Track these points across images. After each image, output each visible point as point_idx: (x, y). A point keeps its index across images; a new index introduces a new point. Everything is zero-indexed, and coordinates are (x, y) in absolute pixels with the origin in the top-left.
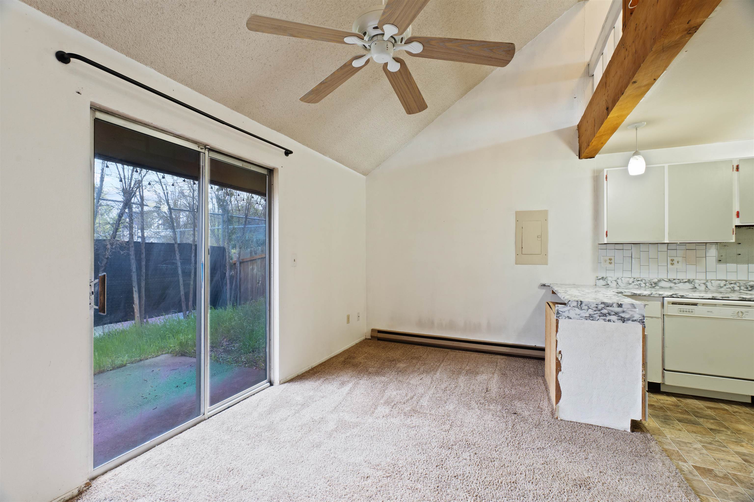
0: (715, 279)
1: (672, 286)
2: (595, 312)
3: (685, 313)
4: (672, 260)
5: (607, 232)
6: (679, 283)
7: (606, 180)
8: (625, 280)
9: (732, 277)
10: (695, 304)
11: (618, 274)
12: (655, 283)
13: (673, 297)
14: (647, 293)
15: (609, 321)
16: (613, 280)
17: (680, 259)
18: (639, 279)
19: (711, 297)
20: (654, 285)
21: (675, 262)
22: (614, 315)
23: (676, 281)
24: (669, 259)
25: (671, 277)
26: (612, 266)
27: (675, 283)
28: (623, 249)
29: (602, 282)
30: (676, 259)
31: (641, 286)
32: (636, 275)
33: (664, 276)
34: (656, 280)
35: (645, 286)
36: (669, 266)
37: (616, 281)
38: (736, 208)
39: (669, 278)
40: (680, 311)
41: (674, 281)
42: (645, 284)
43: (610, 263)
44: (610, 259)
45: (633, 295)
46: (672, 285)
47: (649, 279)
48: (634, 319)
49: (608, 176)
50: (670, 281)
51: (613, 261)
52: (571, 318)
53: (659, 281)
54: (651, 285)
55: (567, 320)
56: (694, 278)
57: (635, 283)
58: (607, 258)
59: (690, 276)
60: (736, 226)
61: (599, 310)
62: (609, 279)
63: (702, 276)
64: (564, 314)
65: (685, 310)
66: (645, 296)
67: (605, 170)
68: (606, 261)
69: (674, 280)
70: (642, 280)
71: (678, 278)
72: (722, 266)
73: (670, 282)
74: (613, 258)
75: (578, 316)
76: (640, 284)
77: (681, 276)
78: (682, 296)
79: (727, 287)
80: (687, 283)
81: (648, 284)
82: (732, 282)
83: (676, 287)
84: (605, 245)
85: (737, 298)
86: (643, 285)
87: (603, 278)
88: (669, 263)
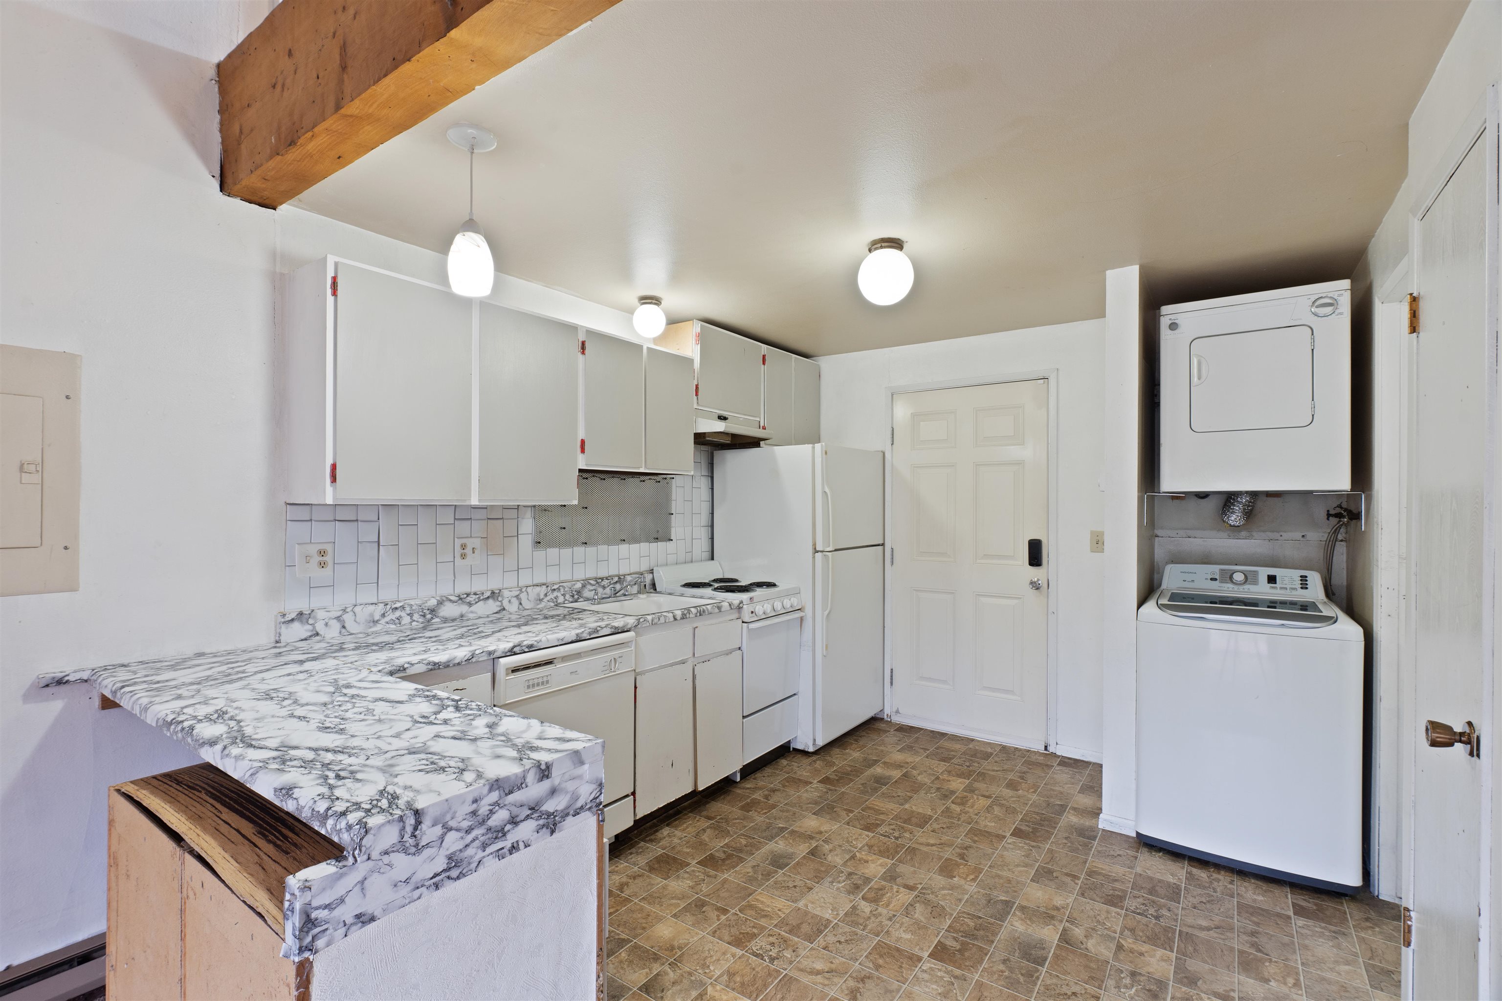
0: (531, 583)
1: (464, 613)
2: (470, 838)
3: (536, 688)
4: (463, 547)
5: (334, 467)
6: (476, 603)
7: (334, 293)
8: (363, 613)
9: (553, 577)
10: (549, 662)
11: (345, 598)
12: (432, 611)
13: (515, 654)
14: (461, 654)
15: (514, 848)
16: (330, 618)
17: (476, 542)
18: (398, 605)
19: (574, 638)
20: (429, 616)
21: (468, 551)
22: (528, 817)
23: (472, 598)
24: (458, 542)
25: (462, 587)
26: (328, 571)
27: (470, 604)
28: (357, 520)
29: (299, 630)
30: (470, 543)
31: (403, 623)
32: (387, 594)
33: (445, 590)
34: (433, 602)
35: (411, 622)
36: (458, 559)
37: (338, 618)
38: (581, 435)
39: (457, 592)
40: (528, 687)
41: (468, 599)
42: (411, 617)
43: (322, 565)
44: (322, 553)
46: (464, 609)
47: (419, 602)
48: (579, 804)
49: (340, 281)
50: (461, 599)
51: (328, 558)
52: (373, 919)
53: (440, 603)
54: (424, 616)
55: (359, 934)
56: (500, 586)
57: (387, 619)
58: (313, 549)
59: (494, 583)
60: (581, 471)
61: (483, 822)
62: (321, 614)
63: (510, 581)
64: (337, 912)
65: (536, 681)
67: (331, 260)
68: (307, 558)
69: (468, 595)
70: (403, 608)
71: (473, 590)
72: (540, 554)
73: (460, 602)
74: (329, 548)
75: (405, 890)
76: (399, 618)
77: (480, 585)
78: (531, 646)
79: (548, 598)
80: (490, 601)
81: (416, 617)
82: (555, 587)
83: (472, 612)
84: (308, 507)
85: (608, 631)
86: (406, 620)
87: (301, 614)
88: (458, 555)
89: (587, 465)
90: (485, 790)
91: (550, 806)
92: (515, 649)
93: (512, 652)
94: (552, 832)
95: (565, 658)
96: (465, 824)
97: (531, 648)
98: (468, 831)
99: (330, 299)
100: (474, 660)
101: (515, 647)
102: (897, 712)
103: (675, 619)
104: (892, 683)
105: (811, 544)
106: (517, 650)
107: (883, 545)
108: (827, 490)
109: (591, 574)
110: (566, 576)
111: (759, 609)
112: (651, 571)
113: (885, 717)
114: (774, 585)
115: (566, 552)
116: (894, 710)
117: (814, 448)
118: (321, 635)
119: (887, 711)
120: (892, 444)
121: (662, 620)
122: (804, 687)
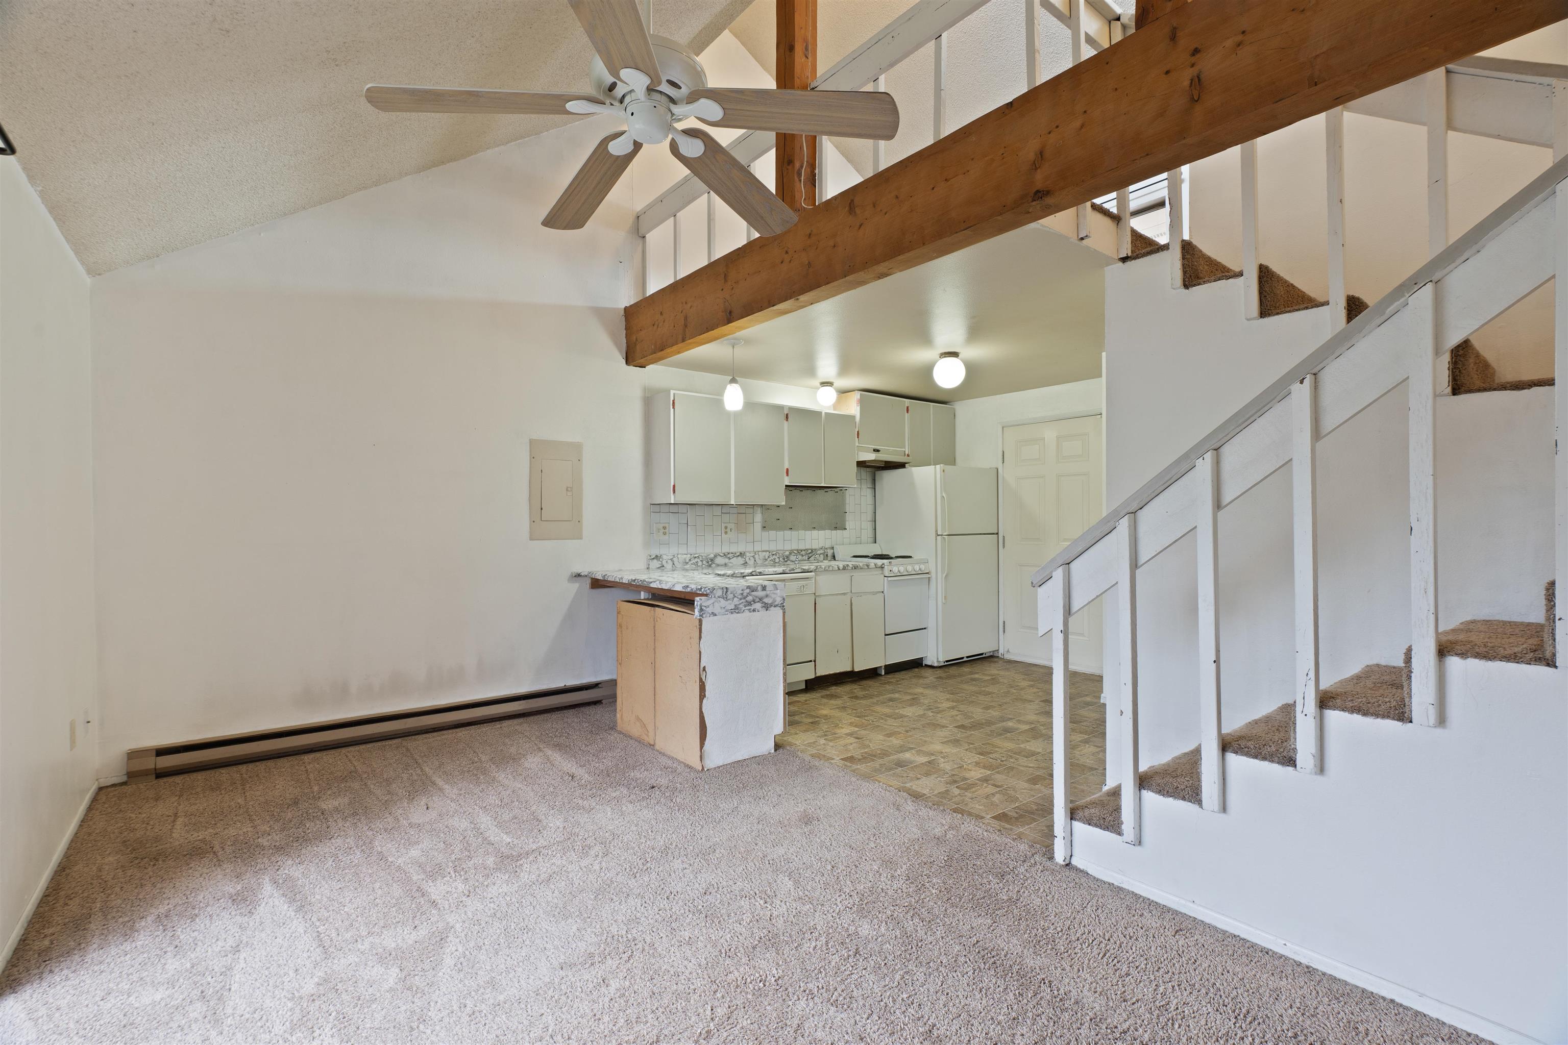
0: (760, 550)
2: (741, 601)
4: (726, 528)
5: (674, 486)
6: (733, 558)
7: (674, 407)
8: (682, 558)
9: (773, 547)
11: (673, 550)
12: (712, 560)
15: (754, 610)
16: (669, 559)
17: (732, 526)
18: (696, 556)
19: (782, 572)
20: (710, 563)
21: (728, 530)
22: (758, 602)
23: (730, 555)
24: (724, 525)
25: (726, 550)
26: (666, 537)
27: (729, 559)
28: (678, 513)
29: (656, 564)
30: (729, 526)
32: (692, 550)
33: (718, 550)
34: (712, 556)
36: (723, 534)
37: (672, 559)
38: (786, 466)
39: (723, 551)
41: (729, 556)
43: (665, 534)
44: (664, 528)
46: (727, 561)
47: (705, 555)
48: (776, 603)
49: (676, 402)
51: (667, 531)
52: (716, 615)
53: (715, 556)
55: (712, 618)
56: (744, 551)
58: (661, 526)
59: (741, 548)
60: (786, 486)
61: (745, 598)
62: (665, 557)
63: (749, 548)
64: (708, 609)
67: (672, 392)
68: (659, 529)
69: (728, 554)
70: (698, 557)
71: (731, 551)
72: (765, 534)
73: (725, 556)
74: (667, 525)
75: (724, 610)
76: (697, 562)
77: (734, 549)
78: (761, 573)
79: (770, 559)
80: (740, 558)
81: (704, 562)
82: (774, 553)
83: (730, 563)
84: (658, 506)
85: (800, 571)
86: (700, 563)
87: (657, 556)
88: (723, 532)
89: (790, 483)
90: (745, 588)
91: (766, 600)
94: (767, 610)
96: (740, 597)
98: (741, 599)
99: (672, 410)
102: (1008, 651)
103: (839, 569)
104: (1004, 632)
105: (934, 531)
106: (754, 573)
107: (997, 534)
108: (944, 495)
109: (794, 547)
110: (780, 547)
111: (895, 569)
112: (833, 548)
113: (1000, 655)
114: (910, 557)
115: (780, 533)
116: (1006, 650)
117: (935, 468)
119: (1001, 651)
120: (1003, 462)
121: (831, 568)
122: (931, 624)
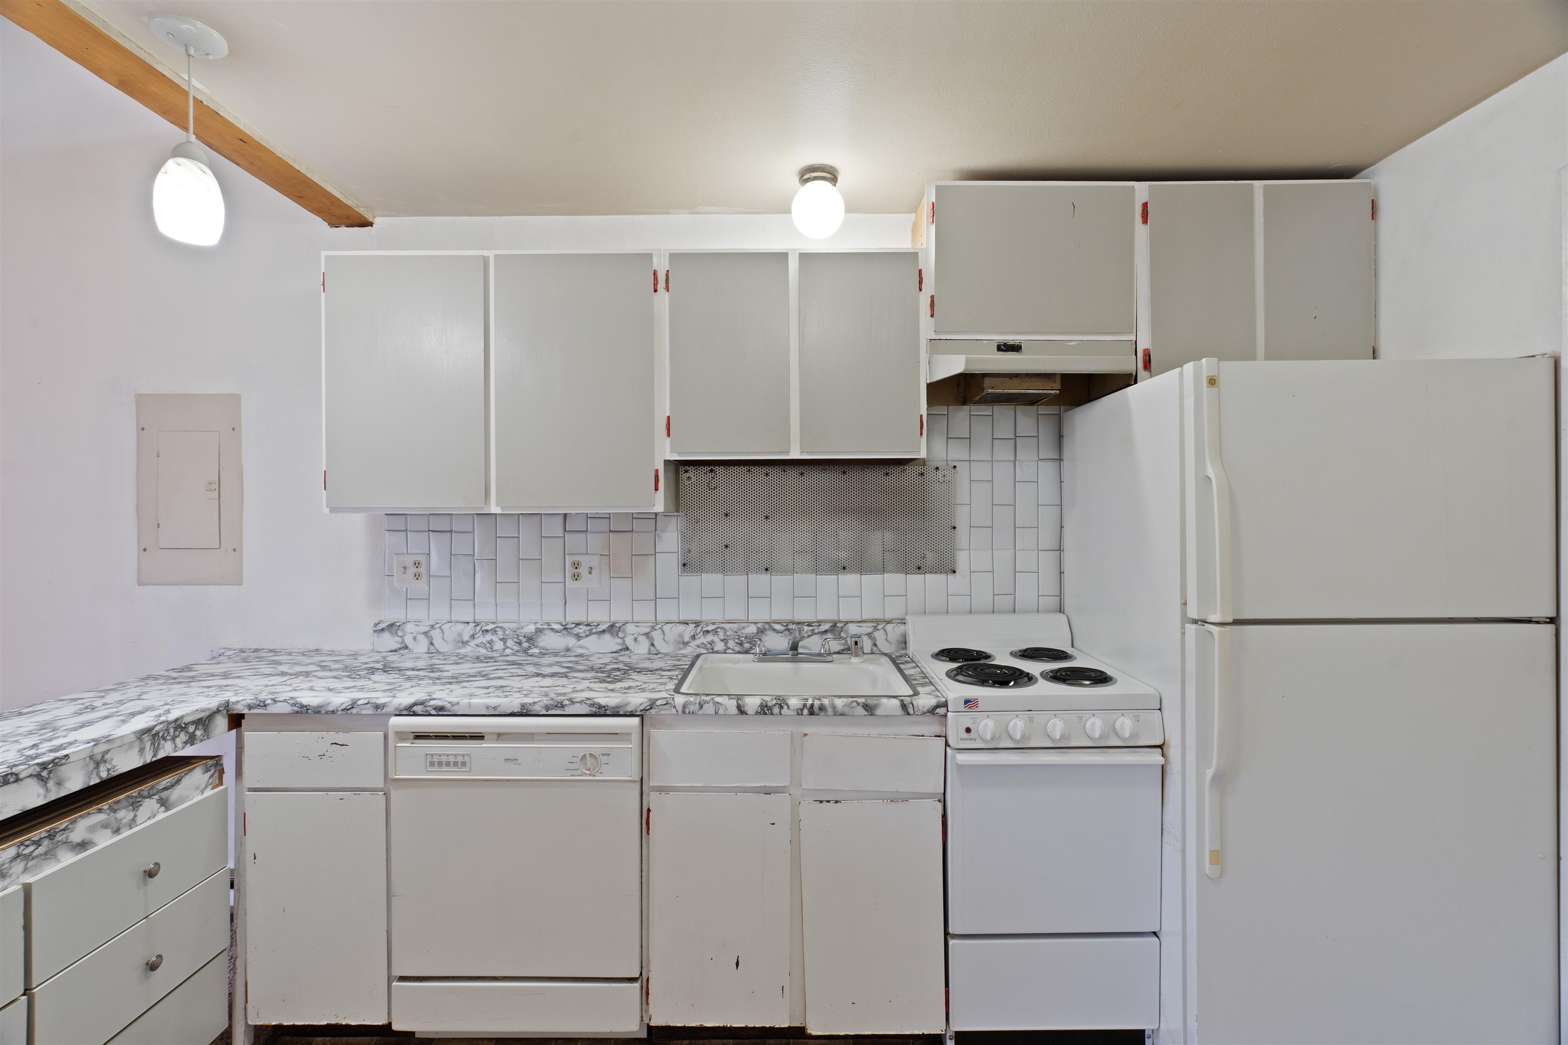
0: (676, 619)
1: (570, 646)
3: (445, 769)
4: (576, 565)
5: (326, 475)
6: (587, 636)
8: (452, 631)
9: (711, 613)
10: (479, 737)
11: (439, 612)
12: (530, 639)
13: (415, 714)
14: (339, 700)
16: (418, 633)
17: (594, 561)
18: (492, 627)
19: (517, 709)
20: (526, 645)
21: (583, 570)
24: (569, 559)
25: (573, 616)
26: (422, 584)
27: (578, 637)
28: (451, 531)
29: (387, 641)
30: (585, 561)
31: (495, 648)
32: (485, 614)
33: (555, 616)
34: (531, 629)
35: (504, 649)
36: (569, 581)
37: (426, 633)
39: (565, 620)
40: (432, 764)
41: (576, 630)
42: (505, 643)
43: (417, 576)
44: (417, 564)
45: (297, 712)
46: (571, 641)
47: (513, 626)
50: (566, 629)
51: (422, 570)
53: (539, 631)
54: (520, 643)
56: (627, 619)
57: (477, 641)
58: (409, 561)
59: (619, 615)
62: (410, 627)
63: (644, 613)
65: (444, 759)
66: (333, 712)
68: (404, 569)
69: (578, 624)
70: (495, 631)
71: (587, 620)
72: (691, 581)
73: (565, 632)
74: (424, 559)
76: (491, 642)
77: (599, 615)
78: (441, 708)
79: (697, 642)
80: (607, 636)
81: (510, 643)
82: (710, 628)
83: (581, 647)
84: (405, 518)
85: (585, 709)
86: (499, 645)
87: (392, 625)
88: (569, 574)
89: (679, 454)
92: (415, 708)
93: (409, 711)
95: (500, 736)
97: (441, 711)
99: (323, 297)
100: (354, 711)
101: (415, 704)
103: (741, 711)
106: (418, 709)
107: (1553, 623)
108: (1211, 472)
109: (781, 613)
110: (735, 612)
111: (986, 726)
115: (736, 581)
118: (410, 649)
121: (709, 709)
